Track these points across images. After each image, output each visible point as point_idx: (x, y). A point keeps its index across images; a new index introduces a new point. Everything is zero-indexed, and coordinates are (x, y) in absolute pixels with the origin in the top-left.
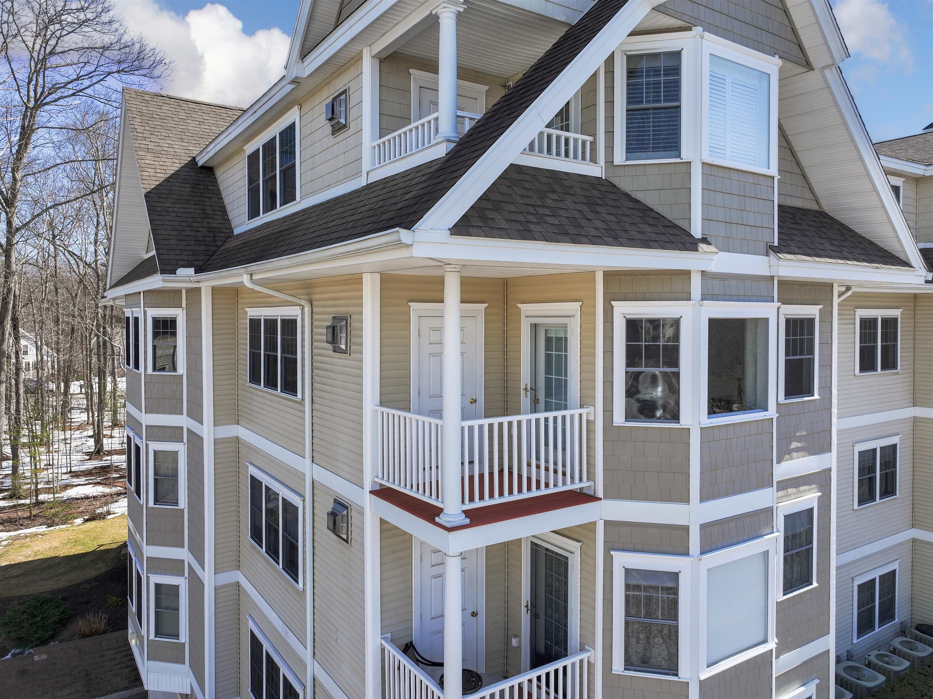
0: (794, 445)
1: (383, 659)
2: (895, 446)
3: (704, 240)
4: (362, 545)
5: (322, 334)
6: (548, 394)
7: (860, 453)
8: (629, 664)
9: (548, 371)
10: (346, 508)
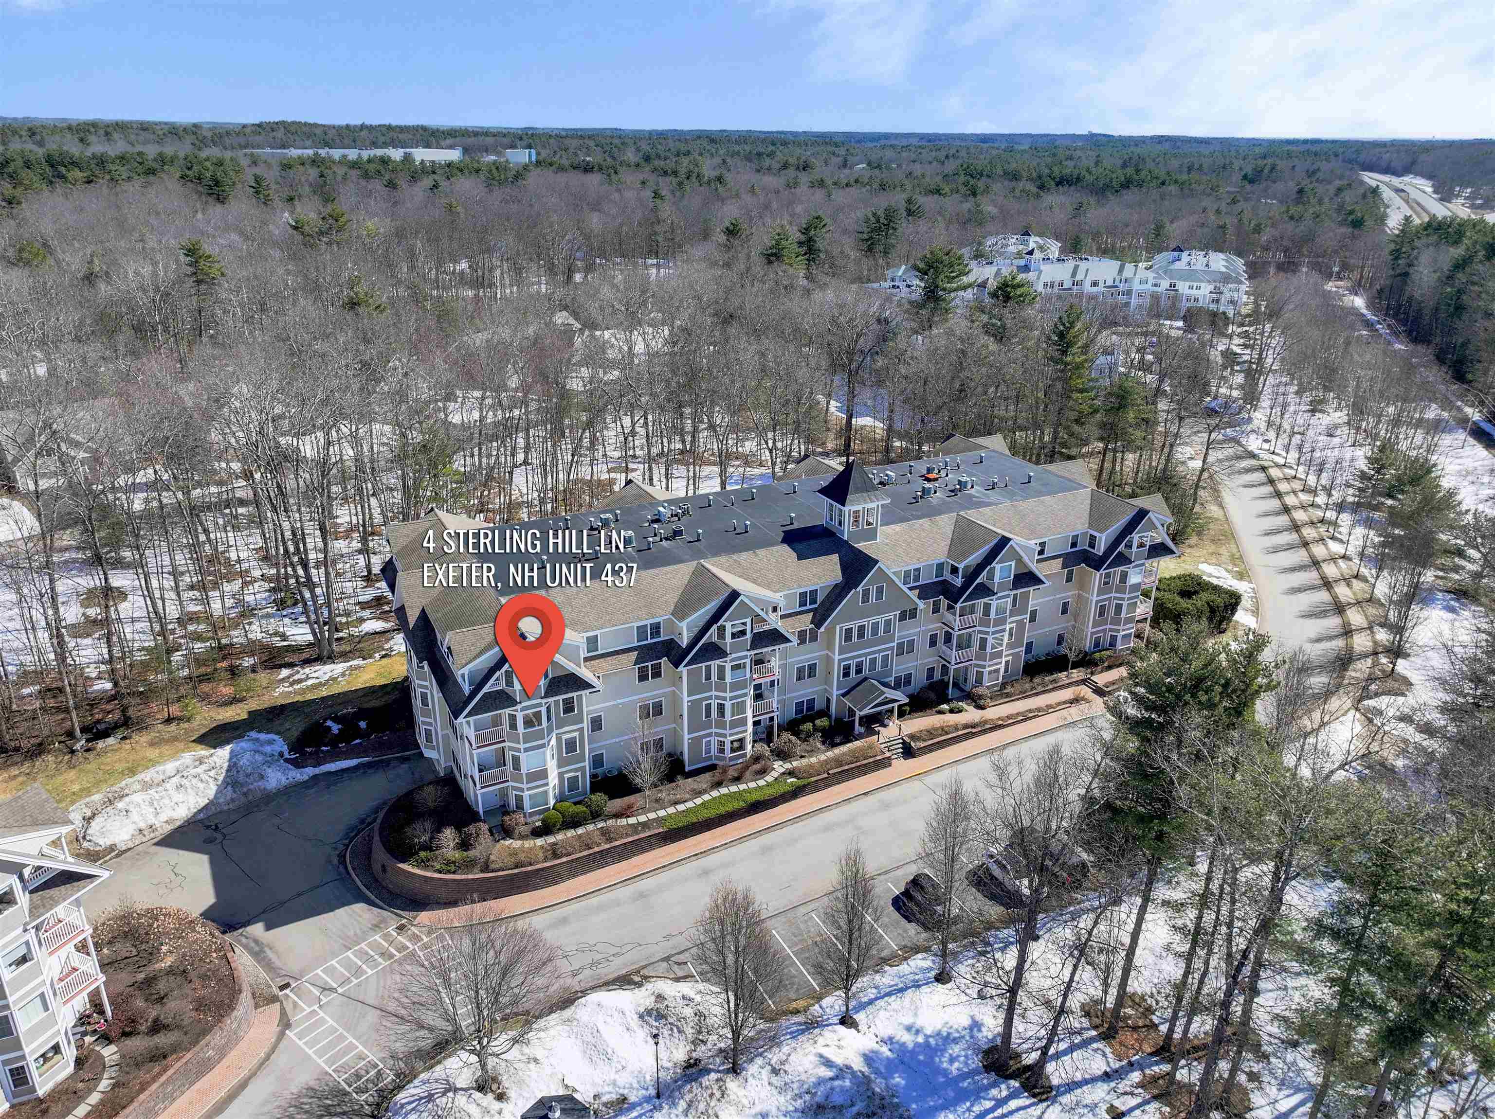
2: (661, 701)
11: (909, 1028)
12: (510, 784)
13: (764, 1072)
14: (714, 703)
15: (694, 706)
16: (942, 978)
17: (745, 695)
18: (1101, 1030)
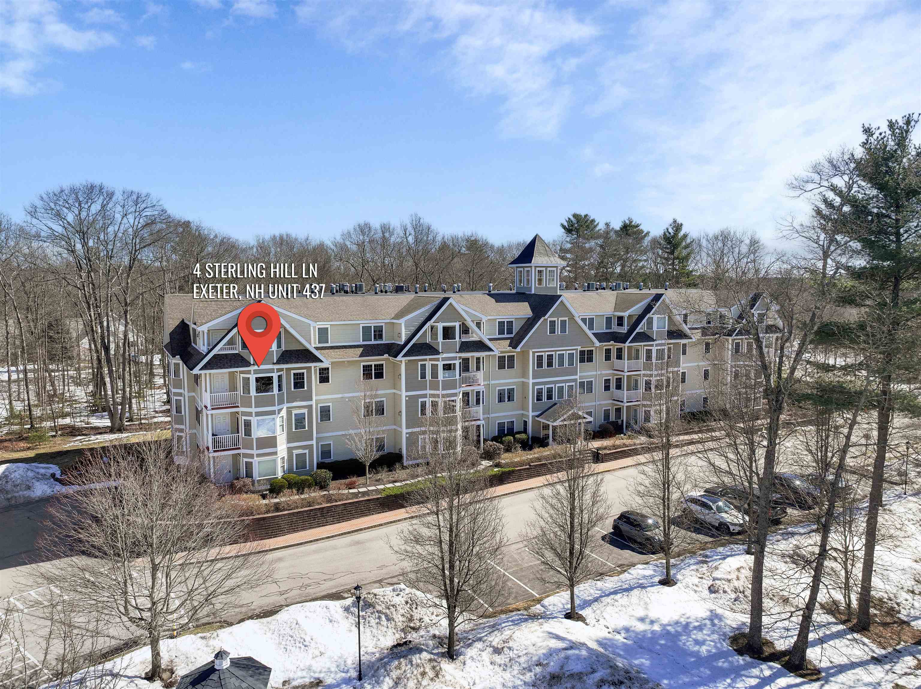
2: (383, 401)
7: (364, 402)
8: (245, 435)
11: (642, 620)
12: (242, 451)
13: (484, 654)
14: (428, 401)
15: (411, 401)
16: (667, 582)
17: (455, 395)
18: (850, 625)
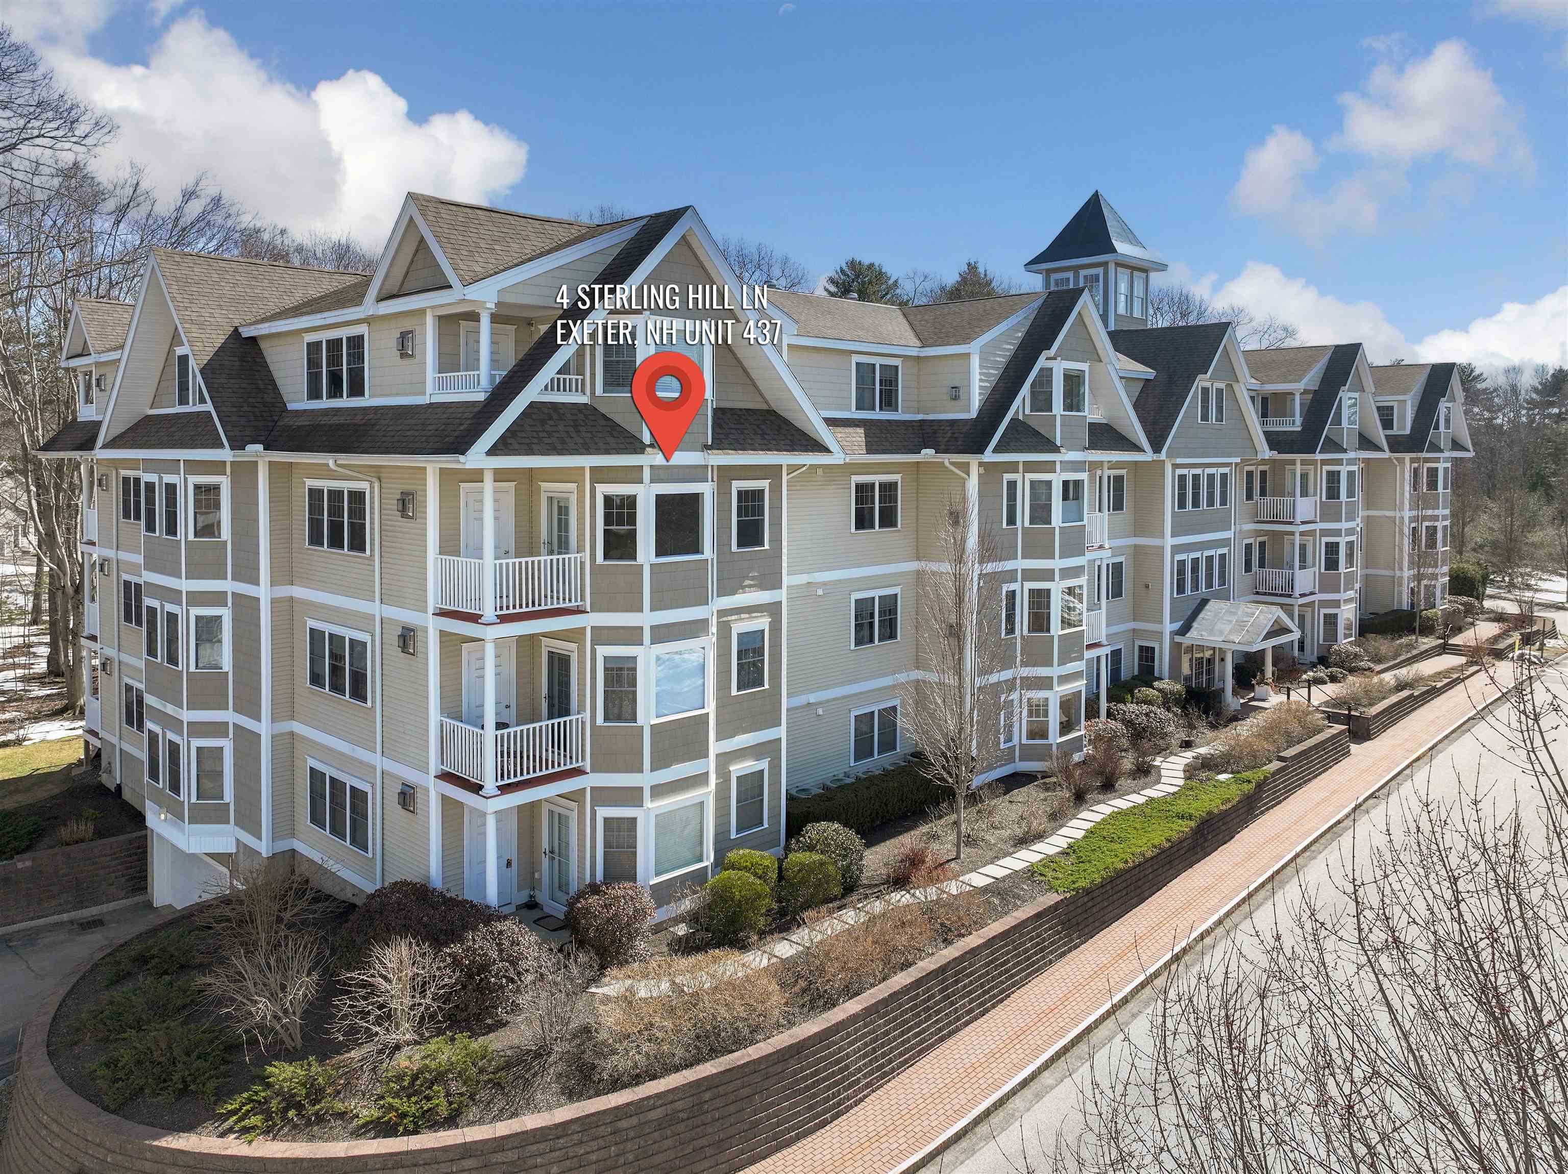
0: (747, 582)
1: (442, 731)
2: (896, 595)
3: (651, 446)
4: (426, 654)
5: (393, 505)
6: (560, 547)
7: (856, 601)
8: (606, 719)
9: (560, 530)
10: (413, 630)
14: (1021, 591)
